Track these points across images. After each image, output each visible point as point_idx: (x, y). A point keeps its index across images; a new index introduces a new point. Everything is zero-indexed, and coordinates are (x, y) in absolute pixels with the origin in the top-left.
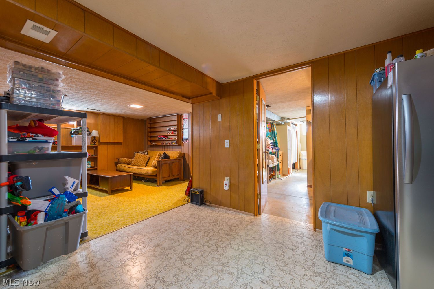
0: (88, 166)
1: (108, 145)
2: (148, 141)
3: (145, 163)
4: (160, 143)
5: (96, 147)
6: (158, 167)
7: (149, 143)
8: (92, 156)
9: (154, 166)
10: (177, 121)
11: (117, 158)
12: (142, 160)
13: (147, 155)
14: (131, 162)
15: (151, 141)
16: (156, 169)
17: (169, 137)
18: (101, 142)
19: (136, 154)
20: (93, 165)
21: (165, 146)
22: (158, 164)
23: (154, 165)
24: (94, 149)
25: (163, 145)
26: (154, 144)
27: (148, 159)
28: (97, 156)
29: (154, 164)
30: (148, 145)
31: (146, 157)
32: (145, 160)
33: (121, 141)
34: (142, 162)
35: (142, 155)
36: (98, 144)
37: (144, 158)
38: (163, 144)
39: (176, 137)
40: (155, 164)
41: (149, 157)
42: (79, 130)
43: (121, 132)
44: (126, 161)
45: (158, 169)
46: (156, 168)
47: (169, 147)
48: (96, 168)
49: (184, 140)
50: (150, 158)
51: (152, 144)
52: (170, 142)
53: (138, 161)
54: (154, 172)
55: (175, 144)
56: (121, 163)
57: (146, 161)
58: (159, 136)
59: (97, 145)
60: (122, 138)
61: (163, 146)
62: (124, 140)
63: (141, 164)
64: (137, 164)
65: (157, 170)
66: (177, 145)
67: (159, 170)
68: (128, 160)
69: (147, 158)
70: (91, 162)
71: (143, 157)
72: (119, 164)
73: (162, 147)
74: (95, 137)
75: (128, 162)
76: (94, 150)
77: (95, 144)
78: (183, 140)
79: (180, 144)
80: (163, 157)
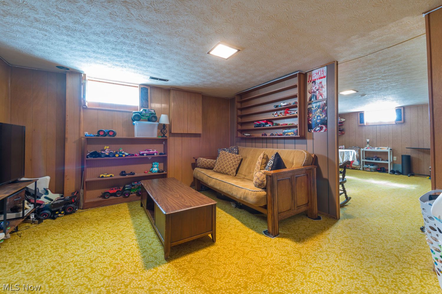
0: (155, 170)
1: (183, 138)
2: (238, 130)
3: (234, 169)
4: (259, 135)
5: (166, 140)
6: (269, 188)
7: (240, 135)
8: (160, 154)
9: (259, 186)
10: (298, 88)
11: (194, 158)
12: (229, 163)
13: (237, 155)
14: (214, 165)
15: (243, 131)
16: (264, 193)
17: (275, 122)
18: (172, 132)
19: (221, 152)
20: (162, 169)
21: (267, 138)
22: (269, 182)
23: (260, 182)
24: (164, 143)
25: (265, 137)
26: (247, 136)
27: (239, 162)
28: (166, 154)
29: (261, 179)
30: (237, 137)
31: (237, 157)
32: (235, 163)
33: (199, 131)
34: (231, 167)
35: (230, 154)
36: (169, 137)
37: (233, 160)
38: (265, 135)
39: (295, 122)
40: (263, 181)
41: (241, 158)
42: (142, 114)
43: (199, 117)
44: (206, 164)
45: (269, 194)
46: (265, 189)
47: (275, 141)
48: (166, 173)
49: (313, 126)
50: (242, 160)
51: (243, 136)
52: (280, 132)
53: (223, 165)
54: (259, 199)
55: (294, 136)
56: (198, 167)
57: (236, 165)
58: (258, 121)
59: (166, 137)
60: (201, 126)
61: (265, 140)
62: (204, 129)
63: (228, 170)
64: (222, 170)
65: (267, 195)
66: (299, 136)
67: (273, 195)
68: (209, 161)
69: (238, 160)
70: (159, 163)
71: (231, 158)
72: (197, 168)
73: (261, 141)
74: (164, 124)
75: (210, 164)
76: (164, 145)
77: (164, 135)
78: (310, 127)
79: (303, 134)
80: (275, 164)
